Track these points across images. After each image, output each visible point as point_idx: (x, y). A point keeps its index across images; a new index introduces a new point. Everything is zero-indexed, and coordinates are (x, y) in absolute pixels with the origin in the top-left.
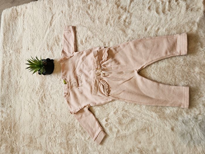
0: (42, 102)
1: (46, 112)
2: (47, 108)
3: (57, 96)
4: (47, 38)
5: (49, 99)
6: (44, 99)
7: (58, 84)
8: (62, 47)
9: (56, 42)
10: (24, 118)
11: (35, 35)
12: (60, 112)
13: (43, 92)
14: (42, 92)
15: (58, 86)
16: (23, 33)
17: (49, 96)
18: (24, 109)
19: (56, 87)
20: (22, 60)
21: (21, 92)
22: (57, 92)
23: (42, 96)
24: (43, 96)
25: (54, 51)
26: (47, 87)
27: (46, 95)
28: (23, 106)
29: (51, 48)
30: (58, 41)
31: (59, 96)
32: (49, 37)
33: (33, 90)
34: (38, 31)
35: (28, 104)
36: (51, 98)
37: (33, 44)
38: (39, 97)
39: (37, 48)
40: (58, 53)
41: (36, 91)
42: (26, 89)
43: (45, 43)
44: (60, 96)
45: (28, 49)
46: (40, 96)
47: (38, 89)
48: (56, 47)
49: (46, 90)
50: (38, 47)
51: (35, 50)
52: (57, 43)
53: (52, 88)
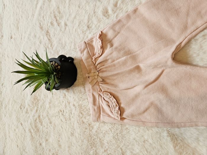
0: (35, 130)
1: (43, 148)
2: (44, 140)
3: (61, 120)
4: (40, 15)
5: (47, 125)
6: (39, 125)
7: (62, 98)
8: (65, 29)
9: (55, 20)
10: (10, 152)
11: (21, 12)
12: (68, 151)
13: (37, 111)
14: (34, 110)
15: (61, 102)
16: (3, 13)
17: (47, 118)
18: (9, 137)
19: (58, 103)
20: (3, 56)
21: (3, 108)
22: (60, 113)
23: (35, 117)
24: (36, 119)
25: (51, 36)
26: (43, 103)
27: (41, 117)
28: (7, 132)
29: (48, 32)
30: (58, 18)
31: (64, 120)
32: (42, 13)
33: (21, 107)
34: (25, 6)
35: (15, 130)
36: (51, 123)
37: (18, 28)
38: (31, 119)
39: (23, 34)
40: (60, 40)
41: (26, 108)
42: (10, 103)
43: (36, 24)
44: (66, 120)
45: (11, 38)
46: (31, 117)
47: (29, 105)
48: (55, 29)
49: (41, 107)
50: (25, 32)
51: (21, 38)
52: (57, 20)
53: (51, 104)
